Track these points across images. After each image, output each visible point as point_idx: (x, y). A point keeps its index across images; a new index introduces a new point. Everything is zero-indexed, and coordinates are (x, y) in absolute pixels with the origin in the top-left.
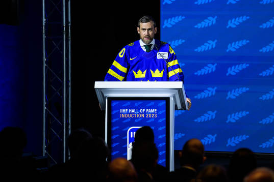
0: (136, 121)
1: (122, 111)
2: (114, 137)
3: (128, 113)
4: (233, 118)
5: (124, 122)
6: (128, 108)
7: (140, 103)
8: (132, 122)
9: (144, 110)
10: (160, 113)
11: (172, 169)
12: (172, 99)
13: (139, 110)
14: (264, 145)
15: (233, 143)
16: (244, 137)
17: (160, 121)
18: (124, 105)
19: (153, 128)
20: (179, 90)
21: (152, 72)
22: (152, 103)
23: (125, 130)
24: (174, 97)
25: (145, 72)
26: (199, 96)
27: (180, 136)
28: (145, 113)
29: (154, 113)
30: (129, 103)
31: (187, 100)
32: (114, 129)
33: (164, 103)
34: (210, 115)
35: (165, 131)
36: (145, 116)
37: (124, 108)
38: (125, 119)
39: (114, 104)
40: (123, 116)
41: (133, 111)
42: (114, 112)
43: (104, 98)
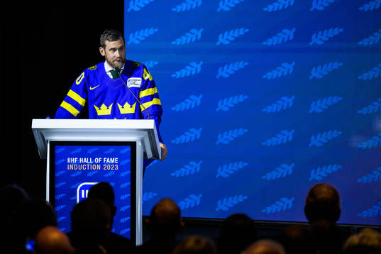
0: (90, 174)
1: (70, 160)
2: (59, 197)
3: (78, 163)
4: (225, 171)
5: (74, 175)
6: (79, 156)
7: (95, 149)
8: (84, 176)
9: (100, 160)
10: (123, 163)
11: (139, 241)
12: (139, 145)
13: (93, 159)
14: (269, 210)
15: (225, 206)
16: (241, 199)
17: (123, 175)
18: (73, 153)
19: (113, 184)
20: (150, 132)
21: (120, 106)
22: (112, 150)
23: (73, 187)
24: (143, 142)
25: (110, 107)
26: (177, 141)
27: (150, 196)
28: (102, 163)
29: (115, 164)
30: (79, 150)
31: (161, 145)
32: (58, 185)
33: (128, 149)
34: (193, 167)
35: (129, 189)
36: (102, 167)
37: (73, 156)
38: (74, 171)
39: (59, 150)
40: (71, 167)
41: (85, 160)
42: (58, 162)
43: (45, 142)
